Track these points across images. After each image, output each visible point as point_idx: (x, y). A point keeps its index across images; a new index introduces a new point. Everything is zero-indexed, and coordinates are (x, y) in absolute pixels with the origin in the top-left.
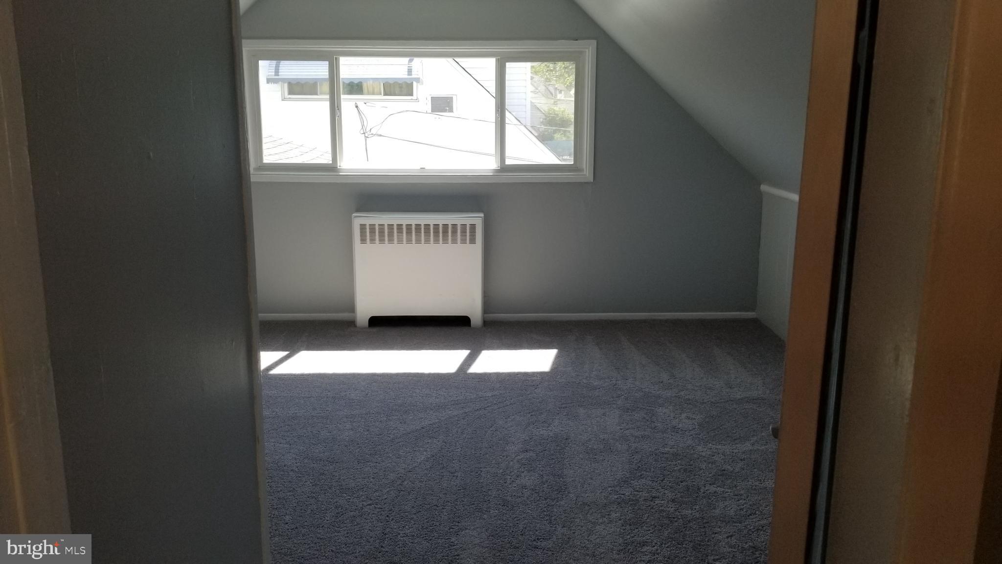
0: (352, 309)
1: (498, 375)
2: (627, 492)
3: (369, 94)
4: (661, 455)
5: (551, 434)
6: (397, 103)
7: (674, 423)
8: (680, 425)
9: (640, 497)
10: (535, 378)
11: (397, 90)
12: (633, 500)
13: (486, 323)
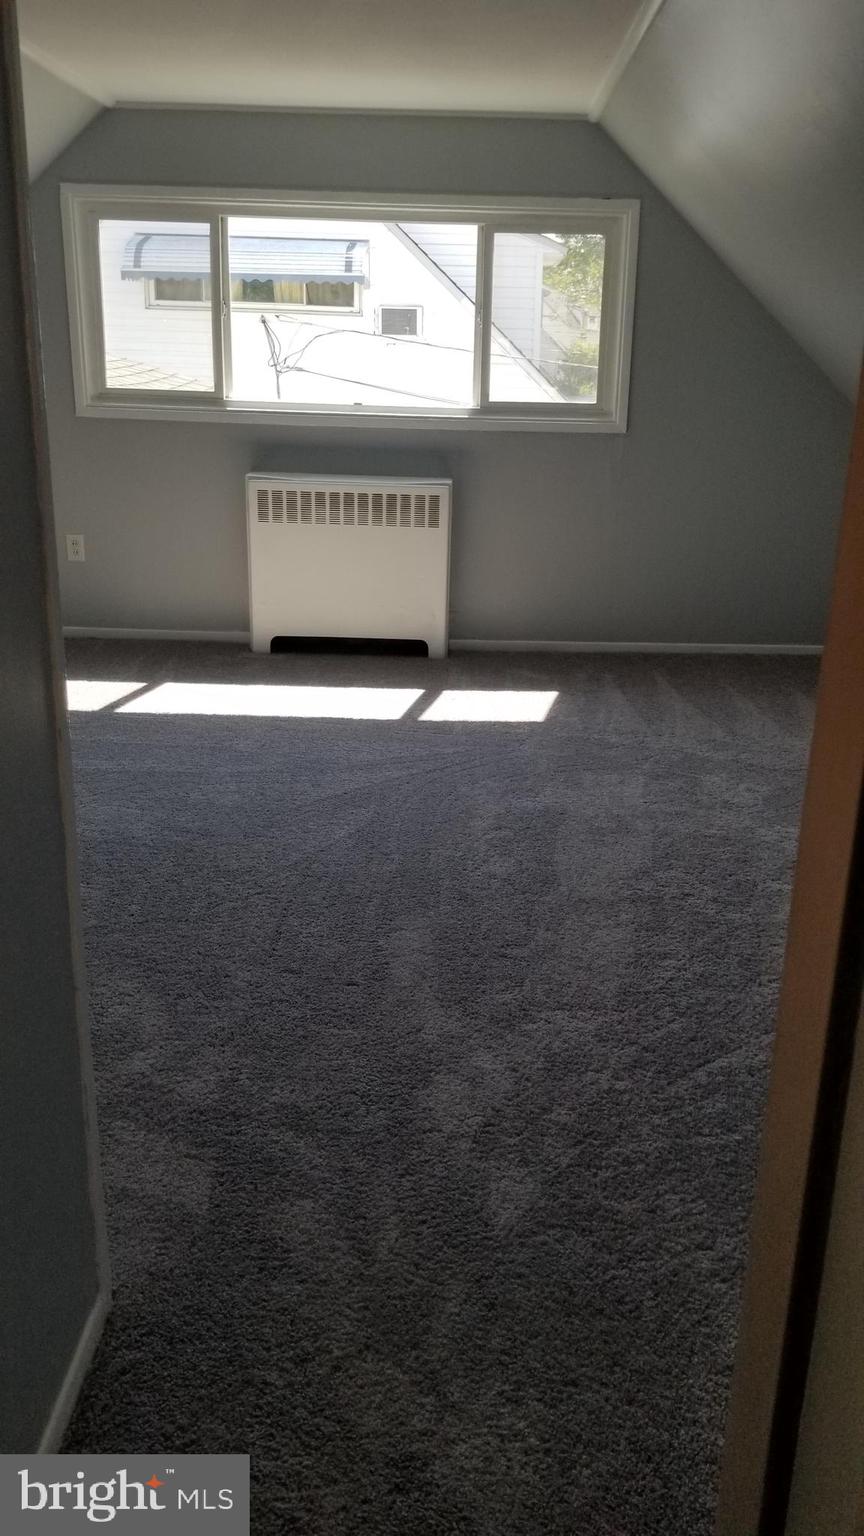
0: (246, 626)
1: (465, 724)
2: (647, 886)
3: (283, 301)
4: (703, 839)
5: (539, 807)
6: (328, 318)
7: (726, 796)
8: (736, 800)
9: (665, 895)
10: (521, 731)
11: (329, 296)
12: (655, 898)
13: (451, 653)
